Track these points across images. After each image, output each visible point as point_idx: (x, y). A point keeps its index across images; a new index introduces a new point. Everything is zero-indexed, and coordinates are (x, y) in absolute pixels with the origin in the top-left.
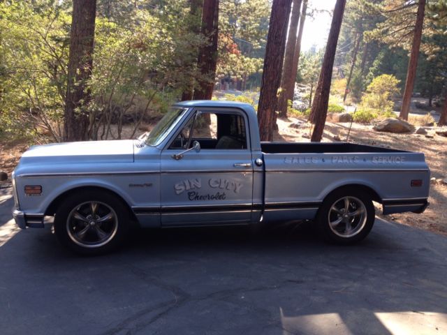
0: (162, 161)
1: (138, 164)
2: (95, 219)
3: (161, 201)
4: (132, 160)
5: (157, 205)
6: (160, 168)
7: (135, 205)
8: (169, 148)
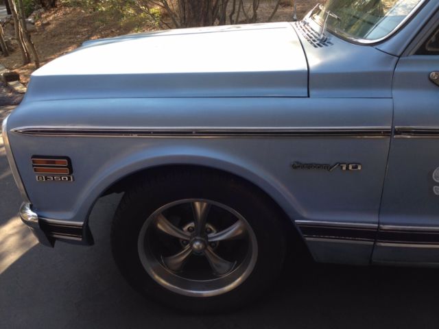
0: (395, 93)
1: (321, 102)
2: (202, 233)
3: (380, 212)
4: (304, 91)
5: (367, 221)
6: (393, 117)
7: (306, 218)
8: (422, 51)
